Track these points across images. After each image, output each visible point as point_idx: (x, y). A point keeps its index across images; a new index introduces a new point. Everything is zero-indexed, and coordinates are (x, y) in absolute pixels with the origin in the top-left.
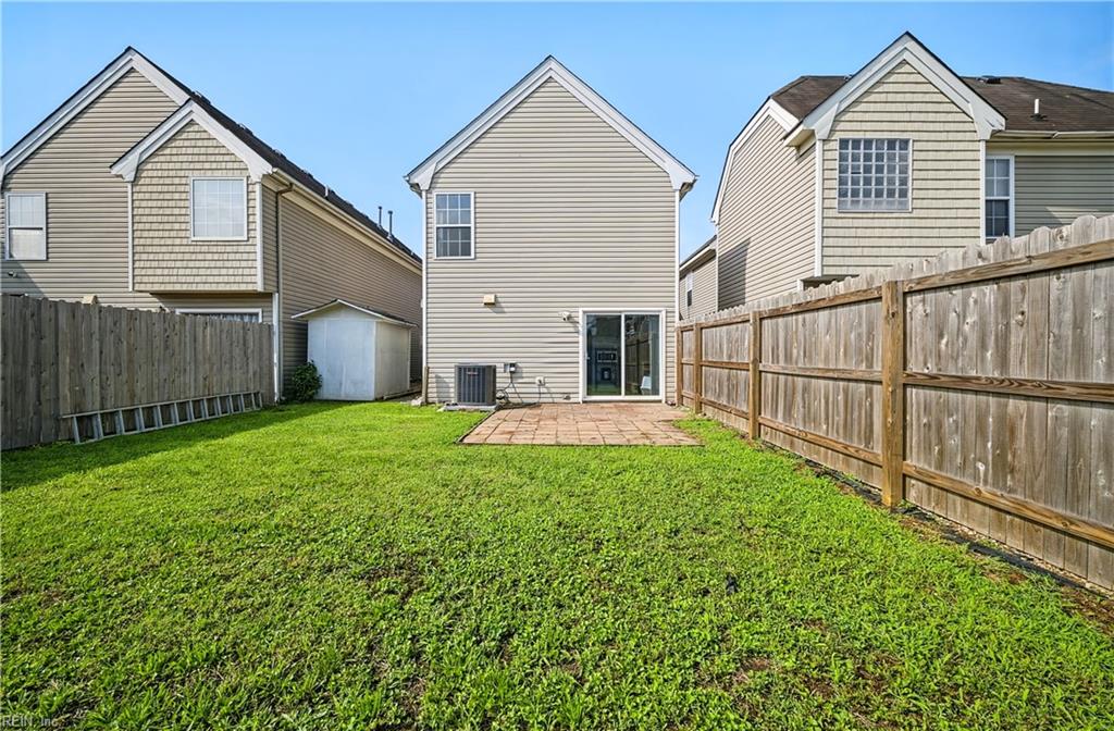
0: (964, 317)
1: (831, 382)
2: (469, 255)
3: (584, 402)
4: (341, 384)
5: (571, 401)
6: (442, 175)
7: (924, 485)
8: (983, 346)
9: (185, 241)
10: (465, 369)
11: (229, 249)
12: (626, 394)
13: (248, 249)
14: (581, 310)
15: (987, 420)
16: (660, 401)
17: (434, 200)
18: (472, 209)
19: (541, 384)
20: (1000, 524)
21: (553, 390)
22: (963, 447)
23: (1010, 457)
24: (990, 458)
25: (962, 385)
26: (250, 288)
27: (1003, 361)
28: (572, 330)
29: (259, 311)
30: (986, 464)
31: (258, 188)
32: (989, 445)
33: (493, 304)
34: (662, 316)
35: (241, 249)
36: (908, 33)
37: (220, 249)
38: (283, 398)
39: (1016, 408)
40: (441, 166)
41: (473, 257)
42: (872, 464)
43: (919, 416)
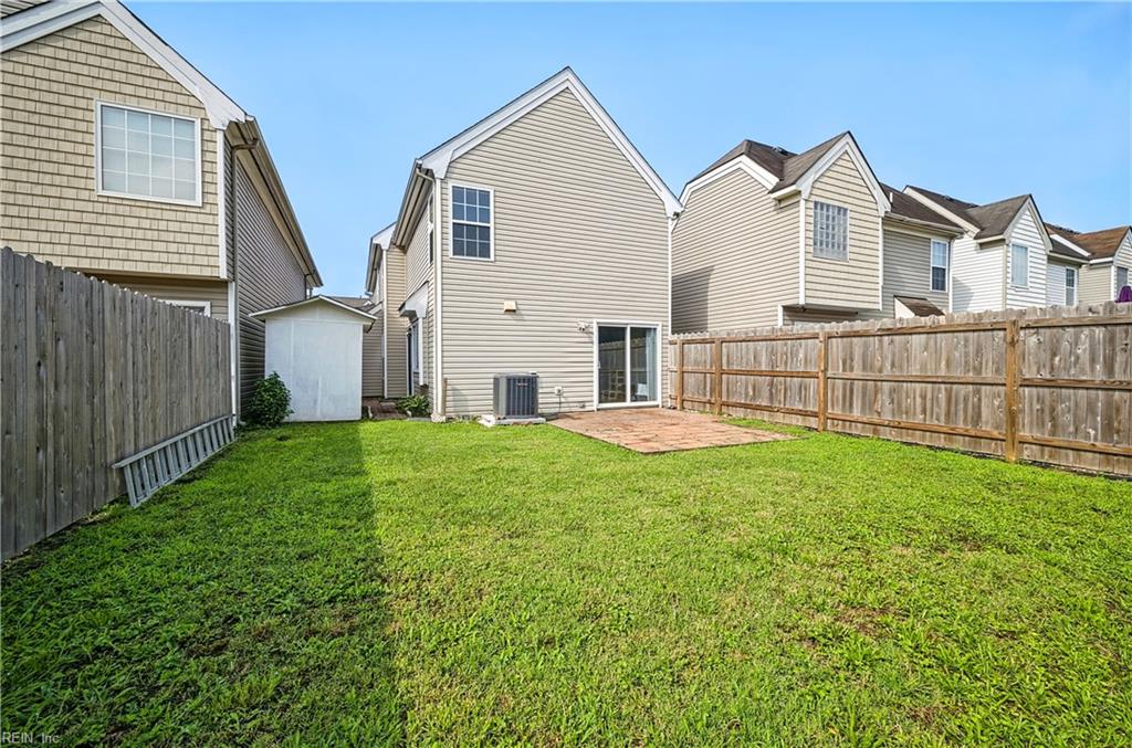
0: (1076, 344)
1: (930, 386)
2: (489, 257)
3: (598, 410)
4: (315, 402)
5: (587, 409)
6: (459, 165)
7: (1038, 447)
8: (1093, 361)
9: (85, 195)
10: (514, 379)
11: (167, 215)
12: (632, 401)
13: (202, 218)
14: (595, 321)
15: (1096, 406)
16: (658, 406)
17: (450, 192)
18: (492, 208)
19: (560, 393)
20: (1108, 463)
21: (570, 399)
22: (1075, 421)
23: (1116, 424)
24: (1099, 426)
25: (1076, 385)
26: (207, 272)
27: (1110, 369)
28: (587, 340)
29: (207, 305)
30: (1095, 429)
31: (219, 137)
32: (1099, 418)
33: (514, 311)
34: (659, 329)
35: (192, 218)
36: (849, 132)
37: (151, 213)
38: (243, 423)
39: (1122, 397)
40: (457, 155)
41: (492, 258)
42: (981, 438)
43: (1031, 404)
